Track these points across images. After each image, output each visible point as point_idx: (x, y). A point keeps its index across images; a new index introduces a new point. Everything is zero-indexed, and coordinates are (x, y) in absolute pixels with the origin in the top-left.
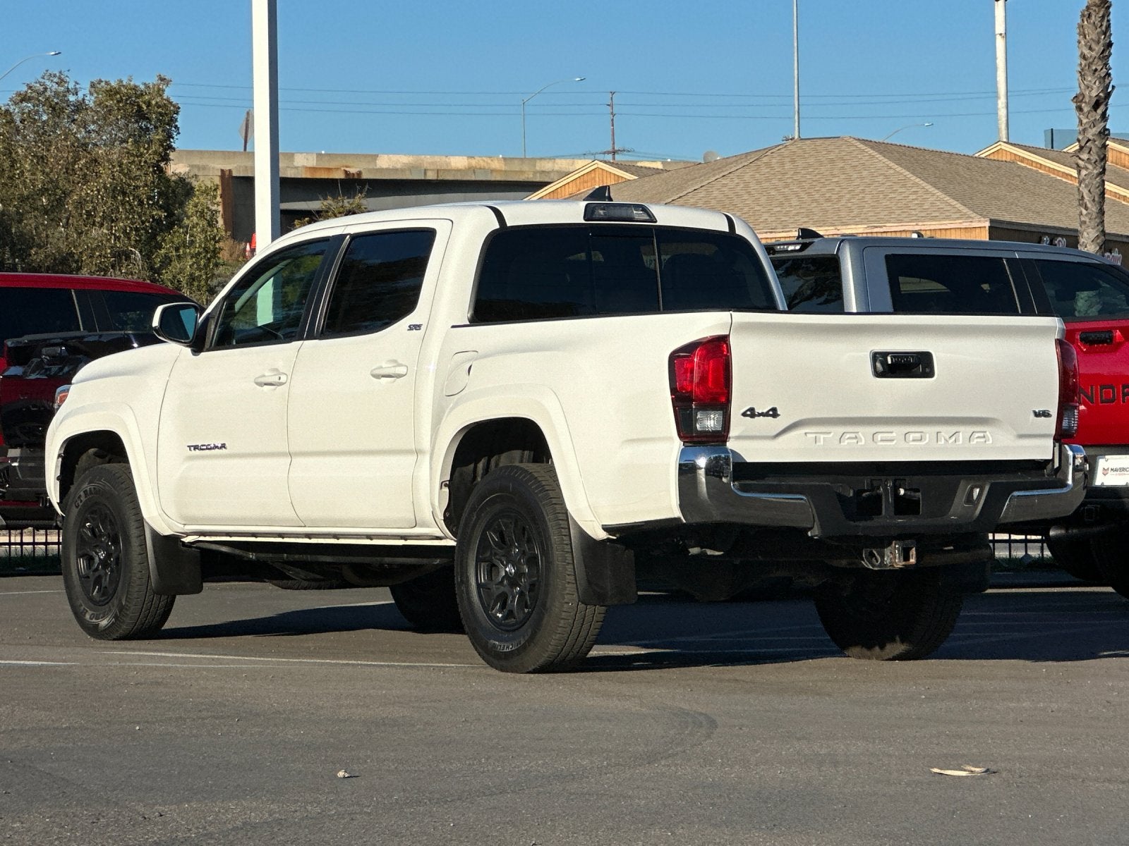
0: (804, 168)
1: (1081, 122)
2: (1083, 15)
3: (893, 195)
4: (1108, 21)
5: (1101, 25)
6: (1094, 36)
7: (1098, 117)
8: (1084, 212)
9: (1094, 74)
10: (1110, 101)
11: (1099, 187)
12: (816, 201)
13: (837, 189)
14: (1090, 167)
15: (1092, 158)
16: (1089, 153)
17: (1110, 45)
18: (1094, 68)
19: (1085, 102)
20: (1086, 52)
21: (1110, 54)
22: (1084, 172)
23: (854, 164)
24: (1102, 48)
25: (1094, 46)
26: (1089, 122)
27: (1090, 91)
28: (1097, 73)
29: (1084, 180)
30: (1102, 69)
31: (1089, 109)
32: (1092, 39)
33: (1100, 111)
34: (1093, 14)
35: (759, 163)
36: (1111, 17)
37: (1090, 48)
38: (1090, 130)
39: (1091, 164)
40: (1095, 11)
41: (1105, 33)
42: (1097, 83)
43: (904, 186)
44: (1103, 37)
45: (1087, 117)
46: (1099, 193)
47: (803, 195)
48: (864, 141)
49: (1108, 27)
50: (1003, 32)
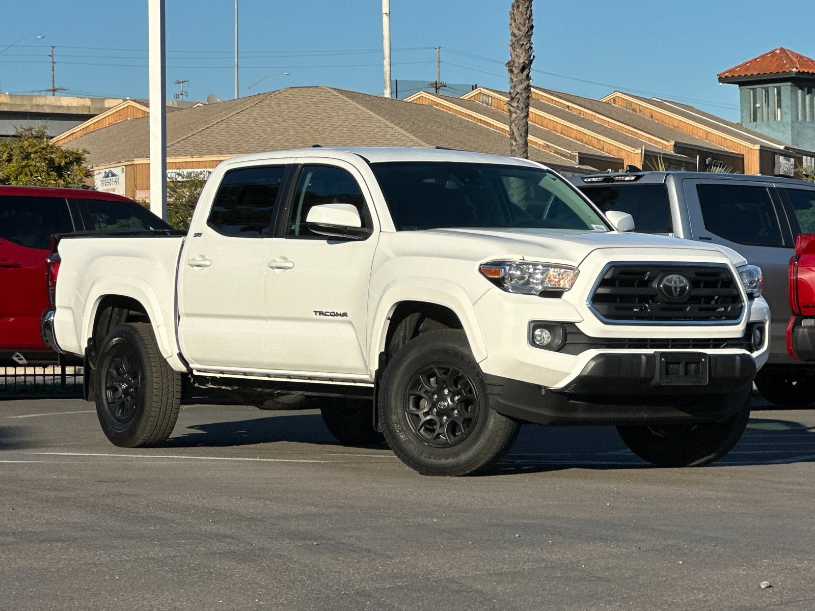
0: (296, 109)
1: (511, 80)
2: (513, 6)
3: (362, 129)
4: (531, 10)
5: (526, 14)
6: (522, 21)
7: (524, 77)
8: (514, 143)
9: (521, 47)
10: (532, 66)
11: (524, 126)
12: (307, 132)
13: (322, 123)
14: (519, 112)
15: (520, 105)
16: (518, 102)
17: (532, 27)
18: (521, 43)
19: (515, 67)
20: (516, 31)
21: (532, 34)
22: (514, 116)
23: (331, 106)
24: (527, 29)
25: (521, 28)
26: (518, 81)
27: (519, 59)
28: (523, 47)
29: (514, 121)
30: (527, 44)
31: (518, 71)
32: (520, 23)
33: (525, 73)
34: (521, 5)
35: (262, 104)
36: (532, 8)
37: (519, 29)
38: (518, 86)
39: (519, 110)
40: (522, 3)
41: (529, 19)
42: (523, 53)
43: (370, 122)
44: (527, 22)
45: (517, 77)
46: (525, 130)
47: (297, 127)
48: (338, 90)
49: (531, 15)
50: (388, 12)
